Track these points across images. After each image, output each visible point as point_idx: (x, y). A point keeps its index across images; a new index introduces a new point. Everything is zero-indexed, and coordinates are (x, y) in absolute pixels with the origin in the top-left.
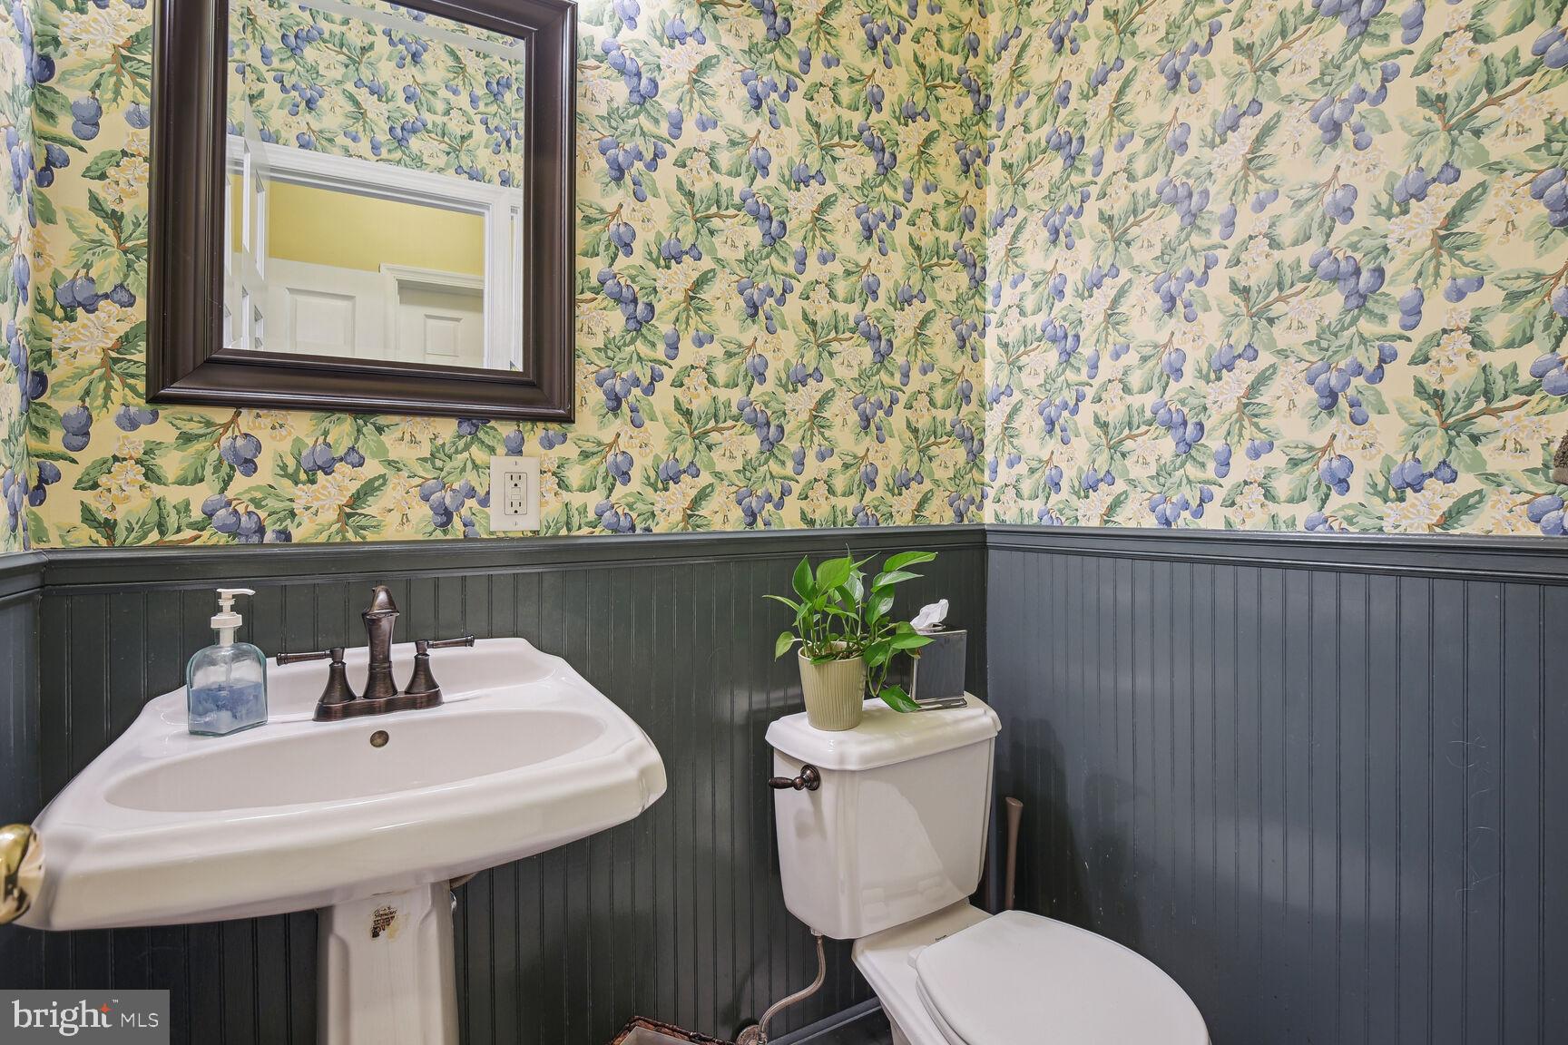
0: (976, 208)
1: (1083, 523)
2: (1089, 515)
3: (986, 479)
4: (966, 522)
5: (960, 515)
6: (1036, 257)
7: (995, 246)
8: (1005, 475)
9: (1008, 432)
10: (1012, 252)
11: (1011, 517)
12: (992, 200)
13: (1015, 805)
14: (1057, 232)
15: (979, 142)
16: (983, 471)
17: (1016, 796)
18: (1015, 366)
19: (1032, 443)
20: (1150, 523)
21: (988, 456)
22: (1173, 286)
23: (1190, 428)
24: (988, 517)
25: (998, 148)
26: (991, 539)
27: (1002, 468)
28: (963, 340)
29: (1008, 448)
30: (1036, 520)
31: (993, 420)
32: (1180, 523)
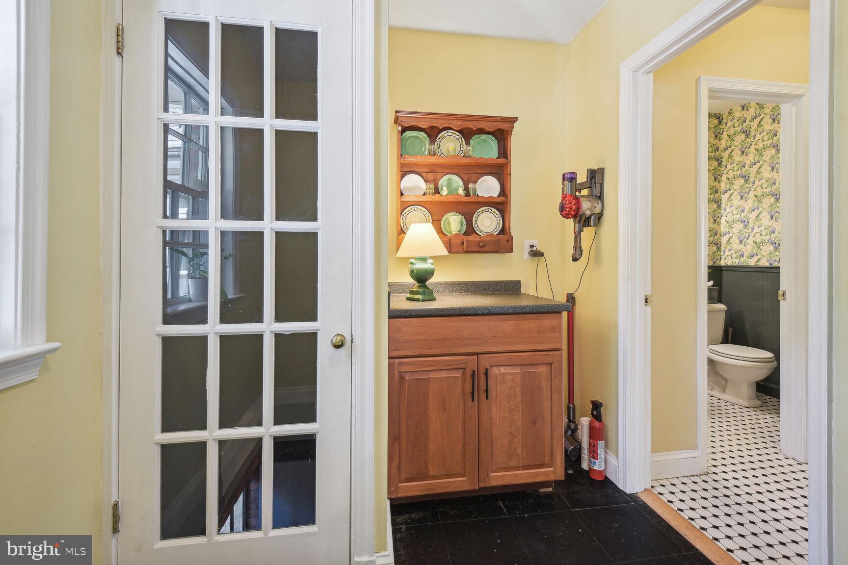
0: (718, 188)
1: (750, 265)
2: (752, 263)
3: (722, 254)
4: (716, 264)
5: (714, 263)
6: (736, 201)
7: (725, 197)
8: (727, 253)
9: (728, 243)
10: (729, 199)
11: (729, 263)
12: (723, 186)
13: (731, 330)
14: (742, 197)
15: (719, 172)
16: (721, 252)
17: (731, 327)
18: (731, 227)
19: (736, 245)
20: (767, 264)
21: (723, 248)
22: (773, 214)
23: (777, 244)
24: (723, 263)
25: (725, 174)
26: (723, 269)
27: (727, 252)
28: (715, 221)
29: (728, 246)
30: (737, 264)
31: (724, 240)
32: (775, 265)
